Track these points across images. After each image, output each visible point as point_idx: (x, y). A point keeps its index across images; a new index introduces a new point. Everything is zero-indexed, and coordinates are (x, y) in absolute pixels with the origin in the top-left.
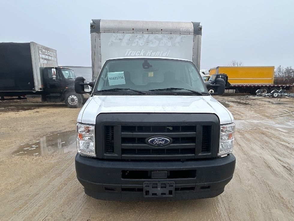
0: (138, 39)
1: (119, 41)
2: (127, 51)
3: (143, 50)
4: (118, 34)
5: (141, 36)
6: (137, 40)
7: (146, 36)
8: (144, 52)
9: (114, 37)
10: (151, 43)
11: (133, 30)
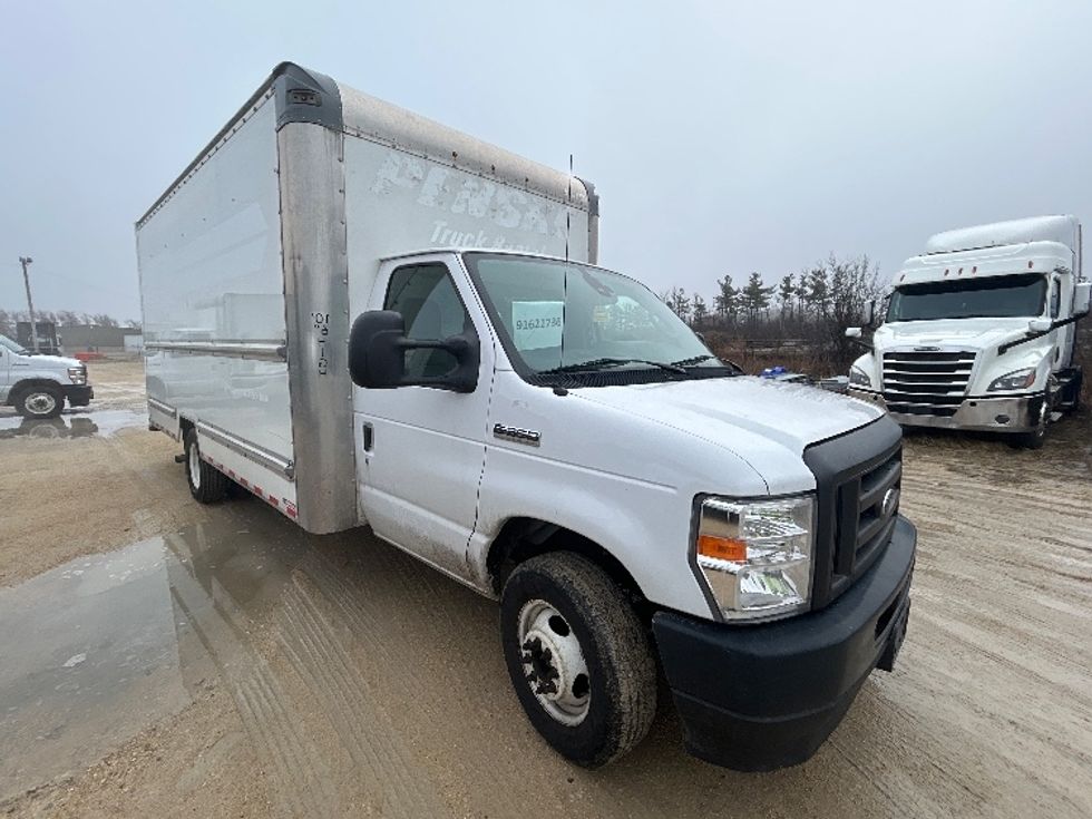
0: (468, 193)
1: (411, 185)
2: (436, 226)
3: (481, 233)
4: (407, 159)
5: (476, 185)
6: (466, 194)
7: (490, 186)
8: (485, 239)
9: (394, 167)
10: (502, 213)
11: (455, 159)
